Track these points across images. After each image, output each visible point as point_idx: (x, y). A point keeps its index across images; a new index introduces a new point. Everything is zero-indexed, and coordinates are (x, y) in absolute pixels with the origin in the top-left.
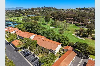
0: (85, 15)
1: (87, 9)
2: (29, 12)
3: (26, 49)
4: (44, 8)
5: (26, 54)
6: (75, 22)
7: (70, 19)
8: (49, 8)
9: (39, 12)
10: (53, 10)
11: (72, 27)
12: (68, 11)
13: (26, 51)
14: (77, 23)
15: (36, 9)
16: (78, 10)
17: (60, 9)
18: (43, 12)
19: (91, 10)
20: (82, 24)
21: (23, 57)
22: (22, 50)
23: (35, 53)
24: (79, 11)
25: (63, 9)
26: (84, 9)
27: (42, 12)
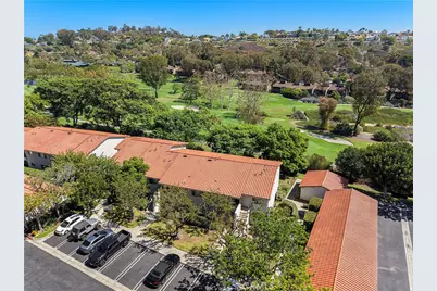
0: (310, 57)
1: (310, 35)
2: (49, 50)
3: (82, 218)
4: (123, 31)
5: (91, 247)
6: (276, 85)
7: (252, 72)
8: (149, 30)
9: (99, 48)
10: (169, 41)
11: (274, 102)
12: (239, 44)
13: (89, 229)
14: (289, 86)
15: (84, 34)
16: (276, 40)
17: (201, 38)
18: (124, 47)
19: (326, 37)
20: (310, 91)
21: (80, 266)
22: (59, 229)
23: (149, 232)
24: (282, 42)
25: (211, 37)
26: (297, 34)
27: (119, 47)
